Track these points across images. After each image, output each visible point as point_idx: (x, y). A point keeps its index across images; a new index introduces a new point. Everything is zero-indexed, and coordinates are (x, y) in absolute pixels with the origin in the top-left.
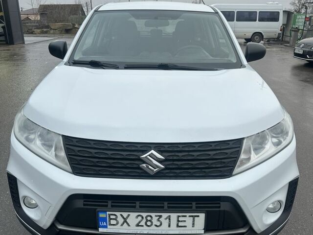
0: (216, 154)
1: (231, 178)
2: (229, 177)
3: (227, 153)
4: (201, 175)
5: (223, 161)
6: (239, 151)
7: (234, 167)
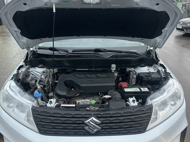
0: (135, 118)
1: (145, 133)
2: (144, 133)
3: (142, 117)
4: (125, 132)
5: (140, 122)
6: (150, 115)
7: (147, 126)
